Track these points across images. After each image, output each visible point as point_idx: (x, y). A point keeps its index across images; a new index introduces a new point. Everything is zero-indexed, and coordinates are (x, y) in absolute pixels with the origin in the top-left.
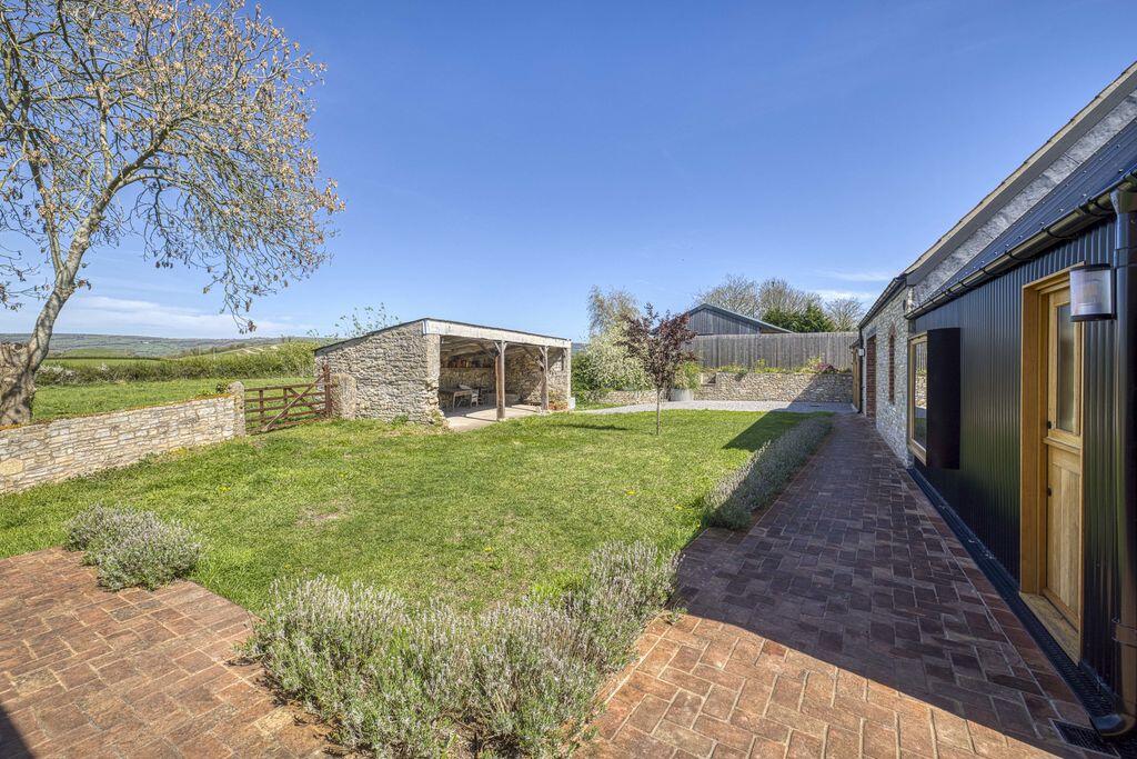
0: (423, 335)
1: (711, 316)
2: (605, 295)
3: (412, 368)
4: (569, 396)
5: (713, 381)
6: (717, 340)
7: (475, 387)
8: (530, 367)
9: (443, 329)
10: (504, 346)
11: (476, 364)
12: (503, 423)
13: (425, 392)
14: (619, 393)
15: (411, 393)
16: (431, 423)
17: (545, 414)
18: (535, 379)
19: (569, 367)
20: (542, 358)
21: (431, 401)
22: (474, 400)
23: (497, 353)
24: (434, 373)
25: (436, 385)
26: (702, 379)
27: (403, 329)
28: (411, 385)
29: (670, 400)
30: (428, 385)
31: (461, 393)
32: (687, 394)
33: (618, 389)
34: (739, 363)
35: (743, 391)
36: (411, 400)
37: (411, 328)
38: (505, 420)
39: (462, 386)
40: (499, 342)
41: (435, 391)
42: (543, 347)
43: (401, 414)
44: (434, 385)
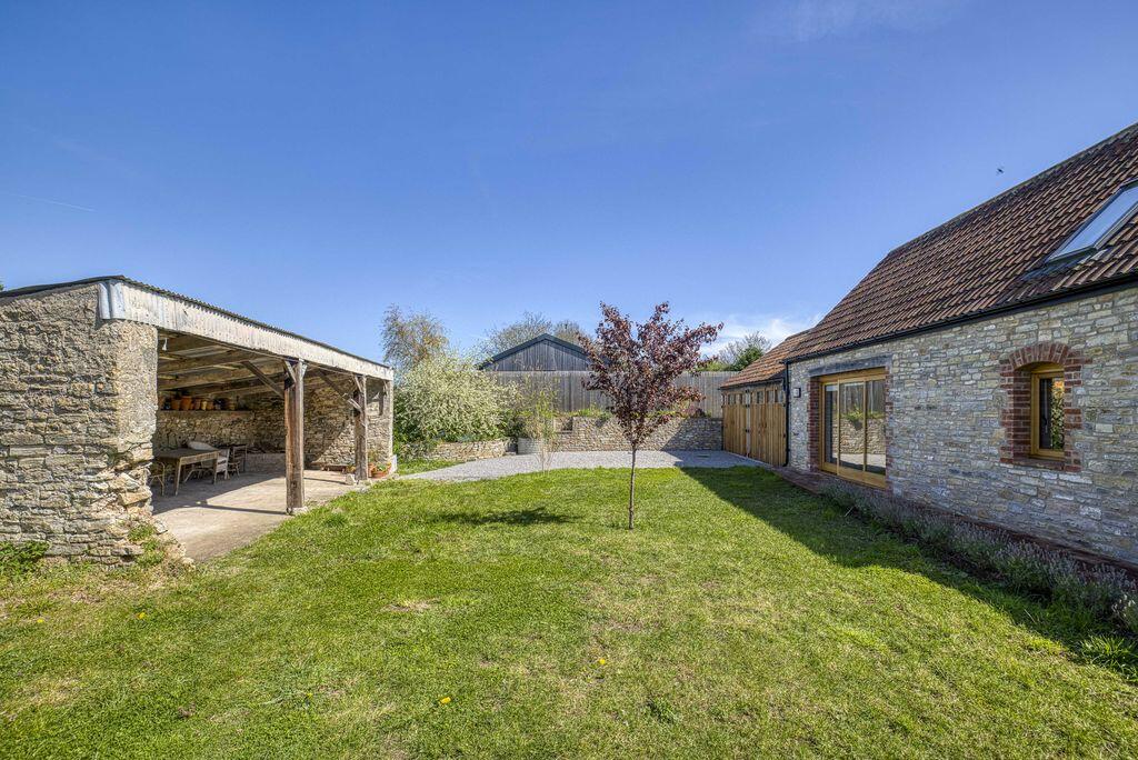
0: (101, 322)
1: (552, 349)
2: (404, 318)
3: (60, 410)
4: (391, 454)
5: (569, 428)
6: (570, 377)
7: (220, 445)
8: (323, 410)
9: (169, 314)
10: (303, 369)
11: (222, 404)
12: (302, 517)
13: (105, 474)
14: (451, 446)
15: (57, 479)
16: (128, 557)
17: (365, 488)
18: (333, 429)
19: (391, 410)
20: (356, 394)
21: (128, 498)
22: (222, 467)
23: (289, 382)
24: (138, 424)
25: (144, 453)
26: (556, 425)
27: (29, 303)
28: (57, 458)
29: (517, 453)
30: (116, 456)
31: (195, 459)
32: (540, 445)
33: (450, 440)
34: (597, 407)
35: (605, 440)
36: (54, 499)
37: (59, 301)
38: (304, 510)
39: (195, 445)
40: (294, 361)
41: (139, 470)
42: (360, 376)
43: (19, 538)
44: (137, 455)
